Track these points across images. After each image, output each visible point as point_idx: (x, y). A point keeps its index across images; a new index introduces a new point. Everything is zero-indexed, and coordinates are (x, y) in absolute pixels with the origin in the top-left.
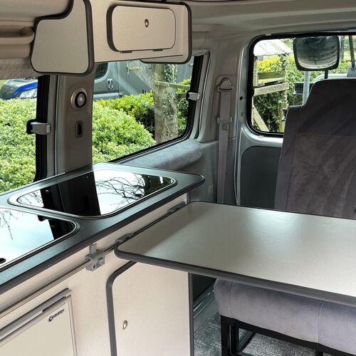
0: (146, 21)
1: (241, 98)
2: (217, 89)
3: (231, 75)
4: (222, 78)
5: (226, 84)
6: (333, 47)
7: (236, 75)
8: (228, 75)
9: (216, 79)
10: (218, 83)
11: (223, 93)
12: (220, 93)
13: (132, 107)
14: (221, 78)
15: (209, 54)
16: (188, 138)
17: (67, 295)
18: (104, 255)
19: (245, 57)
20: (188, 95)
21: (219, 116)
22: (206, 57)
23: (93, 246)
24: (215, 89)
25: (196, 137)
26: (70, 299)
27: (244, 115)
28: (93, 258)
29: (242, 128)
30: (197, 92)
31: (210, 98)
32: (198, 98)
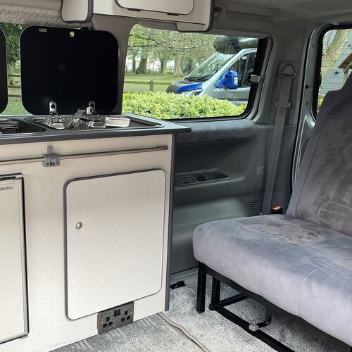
2: (279, 74)
3: (295, 62)
8: (292, 62)
9: (279, 64)
10: (281, 68)
12: (282, 78)
15: (272, 39)
16: (245, 118)
17: (17, 177)
18: (58, 158)
19: (313, 46)
20: (249, 77)
21: (278, 101)
22: (269, 41)
23: (50, 148)
24: (277, 73)
25: (252, 118)
26: (21, 180)
27: (309, 104)
28: (47, 156)
29: (306, 117)
30: (259, 75)
31: (270, 82)
32: (258, 80)
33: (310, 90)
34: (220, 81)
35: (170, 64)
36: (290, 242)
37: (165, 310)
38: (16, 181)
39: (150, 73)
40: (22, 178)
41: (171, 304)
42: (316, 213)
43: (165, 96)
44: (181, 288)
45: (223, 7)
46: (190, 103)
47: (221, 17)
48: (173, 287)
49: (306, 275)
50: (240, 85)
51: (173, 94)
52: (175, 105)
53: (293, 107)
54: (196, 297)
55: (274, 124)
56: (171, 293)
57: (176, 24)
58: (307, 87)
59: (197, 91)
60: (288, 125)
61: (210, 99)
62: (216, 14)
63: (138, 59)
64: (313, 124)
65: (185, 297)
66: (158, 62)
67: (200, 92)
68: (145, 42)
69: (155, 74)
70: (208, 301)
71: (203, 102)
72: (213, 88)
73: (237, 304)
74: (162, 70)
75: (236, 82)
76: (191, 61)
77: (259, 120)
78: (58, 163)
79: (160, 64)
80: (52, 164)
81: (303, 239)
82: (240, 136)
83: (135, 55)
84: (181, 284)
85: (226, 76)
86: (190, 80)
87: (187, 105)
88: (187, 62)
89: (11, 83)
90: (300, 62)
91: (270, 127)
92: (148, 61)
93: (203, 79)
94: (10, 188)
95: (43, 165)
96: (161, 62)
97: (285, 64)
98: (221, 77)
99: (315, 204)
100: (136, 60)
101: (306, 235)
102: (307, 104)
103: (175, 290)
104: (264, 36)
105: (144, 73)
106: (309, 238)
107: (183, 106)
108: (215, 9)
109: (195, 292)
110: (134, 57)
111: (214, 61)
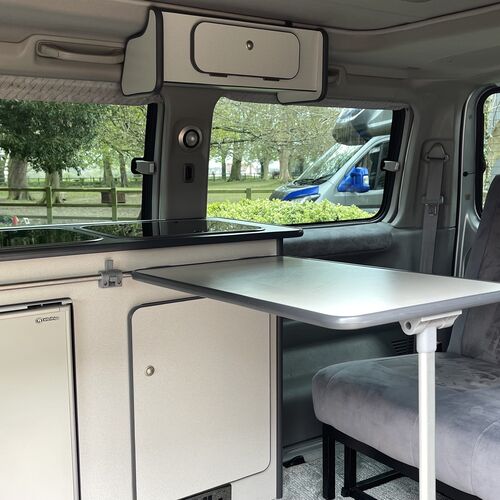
0: (249, 42)
2: (424, 158)
3: (446, 140)
8: (443, 140)
9: (424, 144)
11: (432, 164)
12: (429, 163)
15: (411, 109)
16: (380, 221)
17: (64, 302)
18: (120, 275)
19: (470, 117)
20: (383, 164)
21: (425, 195)
22: (408, 114)
23: (109, 261)
24: (421, 157)
25: (391, 221)
26: (68, 308)
27: (471, 197)
28: (104, 273)
29: (467, 216)
30: (397, 161)
31: (413, 169)
32: (396, 168)
33: (471, 178)
34: (343, 182)
35: (274, 166)
36: (453, 387)
37: (278, 497)
38: (62, 309)
39: (245, 179)
40: (71, 304)
41: (285, 490)
42: (491, 348)
43: (267, 204)
44: (300, 466)
45: (340, 69)
46: (302, 212)
47: (338, 83)
48: (288, 465)
49: (481, 431)
50: (372, 186)
51: (278, 200)
52: (281, 216)
53: (447, 202)
54: (322, 479)
55: (421, 228)
56: (285, 473)
57: (276, 94)
58: (465, 174)
59: (313, 196)
60: (443, 228)
61: (331, 205)
62: (330, 79)
63: (229, 161)
64: (477, 225)
65: (306, 479)
66: (257, 165)
67: (316, 198)
68: (238, 136)
69: (253, 180)
70: (339, 483)
71: (321, 209)
72: (335, 193)
73: (382, 486)
74: (262, 175)
75: (366, 182)
76: (302, 160)
77: (400, 222)
78: (120, 283)
79: (260, 166)
80: (112, 284)
81: (473, 384)
82: (374, 246)
83: (224, 155)
84: (299, 461)
85: (352, 175)
86: (302, 182)
87: (299, 215)
88: (296, 163)
89: (57, 201)
90: (453, 140)
91: (417, 232)
92: (242, 163)
93: (320, 181)
94: (54, 318)
95: (100, 285)
96: (262, 163)
97: (432, 143)
98: (345, 177)
99: (488, 335)
100: (226, 163)
101: (477, 377)
102: (468, 197)
103: (291, 468)
104: (400, 106)
105: (238, 179)
106: (481, 382)
107: (292, 216)
108: (328, 72)
109: (319, 471)
110: (224, 158)
111: (334, 155)
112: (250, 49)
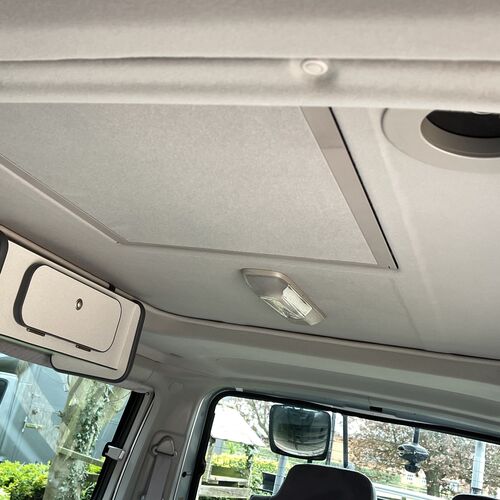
0: (80, 301)
1: (184, 474)
2: (152, 450)
3: (177, 434)
4: (164, 435)
5: (166, 446)
6: (322, 430)
7: (184, 436)
8: (174, 433)
9: (154, 435)
10: (156, 441)
11: (159, 459)
12: (155, 457)
13: (12, 480)
14: (161, 436)
15: (154, 394)
20: (106, 449)
24: (149, 449)
32: (120, 457)
33: (188, 479)
57: (51, 356)
104: (141, 389)
112: (78, 309)
